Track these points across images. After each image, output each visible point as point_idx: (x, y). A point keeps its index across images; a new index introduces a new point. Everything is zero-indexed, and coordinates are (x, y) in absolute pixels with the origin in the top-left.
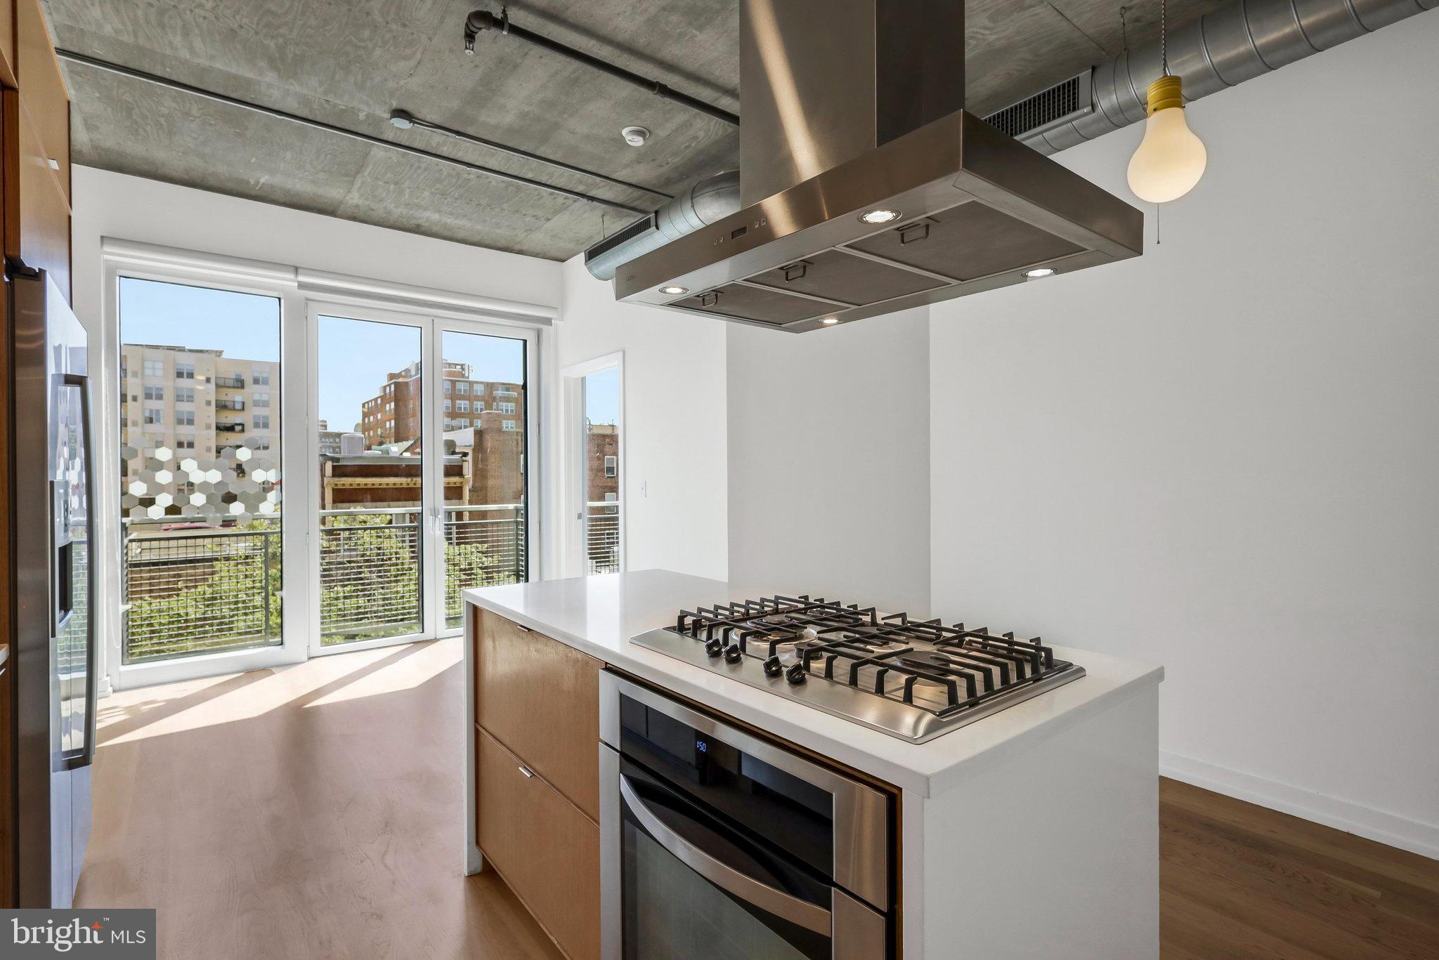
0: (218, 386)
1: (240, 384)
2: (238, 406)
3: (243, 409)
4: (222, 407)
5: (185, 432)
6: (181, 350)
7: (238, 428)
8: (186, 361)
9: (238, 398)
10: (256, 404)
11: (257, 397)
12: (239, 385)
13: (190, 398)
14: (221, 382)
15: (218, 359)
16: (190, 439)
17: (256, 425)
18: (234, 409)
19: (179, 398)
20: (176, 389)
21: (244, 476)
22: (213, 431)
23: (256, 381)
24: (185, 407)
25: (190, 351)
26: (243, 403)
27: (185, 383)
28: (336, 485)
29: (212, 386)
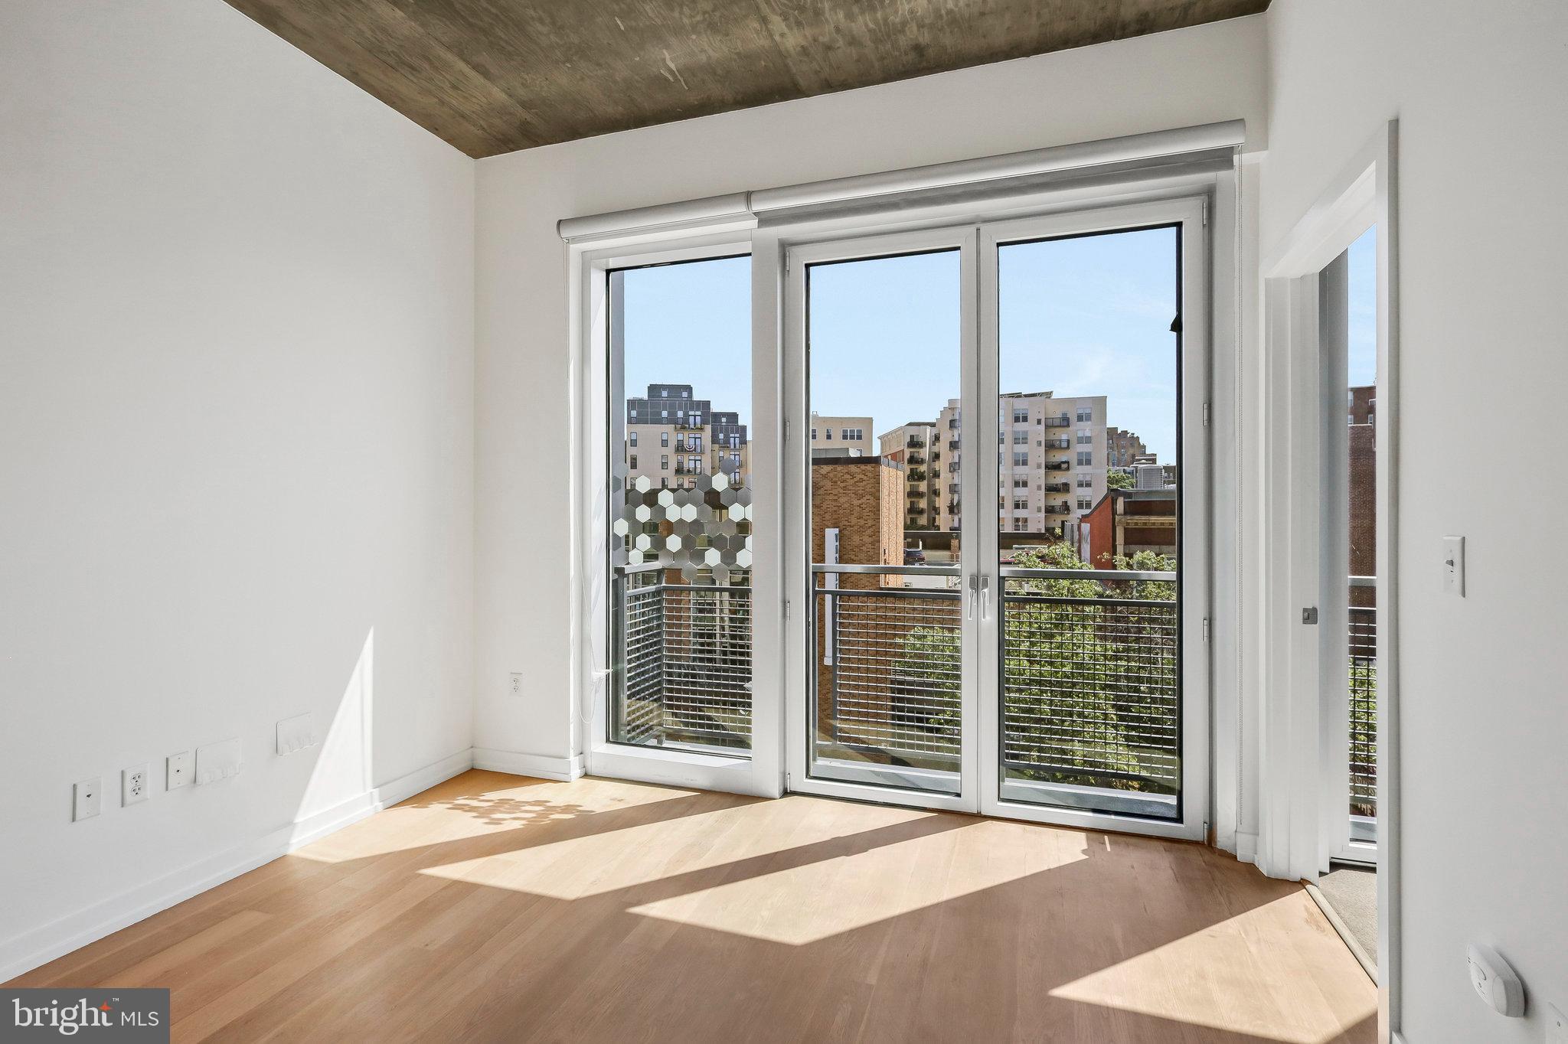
0: (1047, 427)
1: (1065, 422)
2: (1064, 445)
3: (1068, 447)
4: (1050, 446)
5: (1021, 471)
6: (1018, 396)
7: (1064, 466)
8: (1021, 405)
9: (1064, 437)
10: (1080, 440)
11: (1080, 434)
12: (1066, 424)
13: (1025, 441)
14: (1050, 422)
15: (1047, 400)
16: (1024, 478)
17: (1080, 463)
18: (1061, 448)
19: (1016, 441)
20: (1015, 432)
21: (1068, 514)
22: (1043, 471)
23: (1080, 418)
24: (1021, 448)
25: (1026, 396)
26: (1068, 441)
27: (1021, 426)
28: (1128, 524)
29: (1042, 427)
